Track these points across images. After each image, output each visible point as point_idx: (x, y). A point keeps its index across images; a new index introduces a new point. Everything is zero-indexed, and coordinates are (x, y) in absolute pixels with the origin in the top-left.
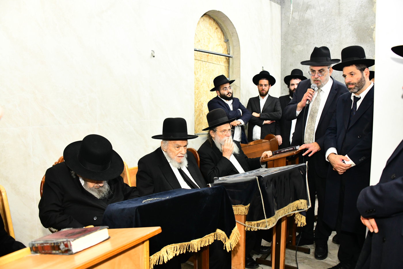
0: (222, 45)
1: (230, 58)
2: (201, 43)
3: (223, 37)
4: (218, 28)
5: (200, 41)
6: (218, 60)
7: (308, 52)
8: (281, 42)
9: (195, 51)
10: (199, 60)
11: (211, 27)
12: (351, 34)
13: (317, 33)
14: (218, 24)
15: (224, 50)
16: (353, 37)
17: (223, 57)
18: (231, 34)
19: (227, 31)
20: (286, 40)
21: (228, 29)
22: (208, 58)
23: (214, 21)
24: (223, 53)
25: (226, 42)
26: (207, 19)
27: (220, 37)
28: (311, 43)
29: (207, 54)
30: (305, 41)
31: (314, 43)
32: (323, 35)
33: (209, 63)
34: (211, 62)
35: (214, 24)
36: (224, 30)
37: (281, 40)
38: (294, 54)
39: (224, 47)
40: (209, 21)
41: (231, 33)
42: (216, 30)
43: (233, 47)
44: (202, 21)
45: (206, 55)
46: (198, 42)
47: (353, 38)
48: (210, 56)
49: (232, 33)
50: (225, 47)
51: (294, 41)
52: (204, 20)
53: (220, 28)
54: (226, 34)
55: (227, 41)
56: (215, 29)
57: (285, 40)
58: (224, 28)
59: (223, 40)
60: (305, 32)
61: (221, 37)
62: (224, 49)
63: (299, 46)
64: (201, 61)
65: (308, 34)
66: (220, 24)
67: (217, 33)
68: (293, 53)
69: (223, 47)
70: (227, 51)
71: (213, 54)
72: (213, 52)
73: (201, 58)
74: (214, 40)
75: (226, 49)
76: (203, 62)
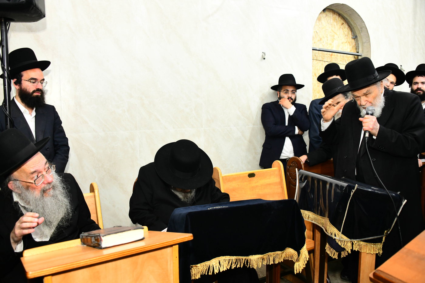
0: (349, 42)
1: (359, 56)
2: (323, 42)
3: (350, 33)
4: (344, 23)
5: (322, 39)
6: (344, 60)
11: (335, 23)
14: (344, 19)
15: (352, 48)
17: (351, 55)
18: (360, 30)
19: (355, 26)
21: (355, 23)
22: (331, 58)
23: (340, 16)
24: (351, 51)
25: (354, 39)
26: (330, 15)
27: (346, 33)
29: (331, 53)
35: (340, 19)
36: (352, 25)
39: (352, 44)
40: (332, 16)
41: (359, 28)
42: (342, 26)
43: (363, 44)
44: (325, 16)
45: (329, 55)
46: (319, 40)
48: (335, 55)
49: (361, 28)
50: (354, 44)
52: (326, 15)
53: (347, 23)
54: (354, 29)
55: (355, 37)
56: (340, 24)
58: (351, 22)
59: (350, 36)
61: (349, 34)
64: (324, 62)
66: (347, 19)
67: (343, 29)
69: (350, 45)
70: (356, 48)
71: (338, 54)
72: (336, 51)
73: (323, 57)
74: (338, 37)
75: (354, 47)
76: (325, 63)
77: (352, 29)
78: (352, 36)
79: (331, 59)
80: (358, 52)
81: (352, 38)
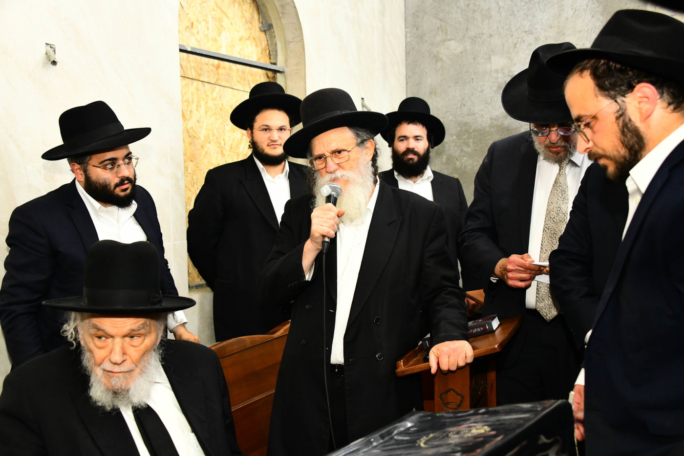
0: (254, 38)
1: (278, 74)
2: (198, 32)
3: (256, 15)
5: (194, 25)
6: (244, 80)
7: (474, 59)
8: (406, 33)
9: (182, 54)
10: (194, 78)
12: (587, 7)
13: (499, 8)
15: (262, 53)
16: (593, 16)
17: (260, 70)
18: (280, 9)
20: (417, 29)
22: (218, 74)
24: (259, 59)
25: (265, 31)
27: (248, 15)
28: (482, 34)
29: (216, 61)
30: (467, 29)
31: (491, 35)
32: (513, 11)
33: (223, 88)
34: (228, 85)
37: (406, 28)
38: (439, 64)
39: (262, 44)
41: (278, 6)
43: (285, 45)
45: (213, 65)
46: (188, 27)
47: (594, 19)
48: (224, 68)
49: (282, 6)
50: (264, 43)
51: (440, 30)
54: (266, 7)
55: (267, 28)
57: (415, 29)
59: (257, 24)
60: (468, 5)
61: (253, 17)
62: (259, 50)
63: (452, 42)
64: (200, 83)
65: (474, 11)
67: (240, 5)
68: (437, 61)
69: (257, 46)
70: (270, 55)
71: (232, 64)
72: (230, 57)
73: (199, 72)
74: (232, 24)
75: (266, 51)
76: (204, 85)
77: (261, 8)
78: (261, 25)
79: (216, 76)
80: (275, 64)
81: (260, 29)
